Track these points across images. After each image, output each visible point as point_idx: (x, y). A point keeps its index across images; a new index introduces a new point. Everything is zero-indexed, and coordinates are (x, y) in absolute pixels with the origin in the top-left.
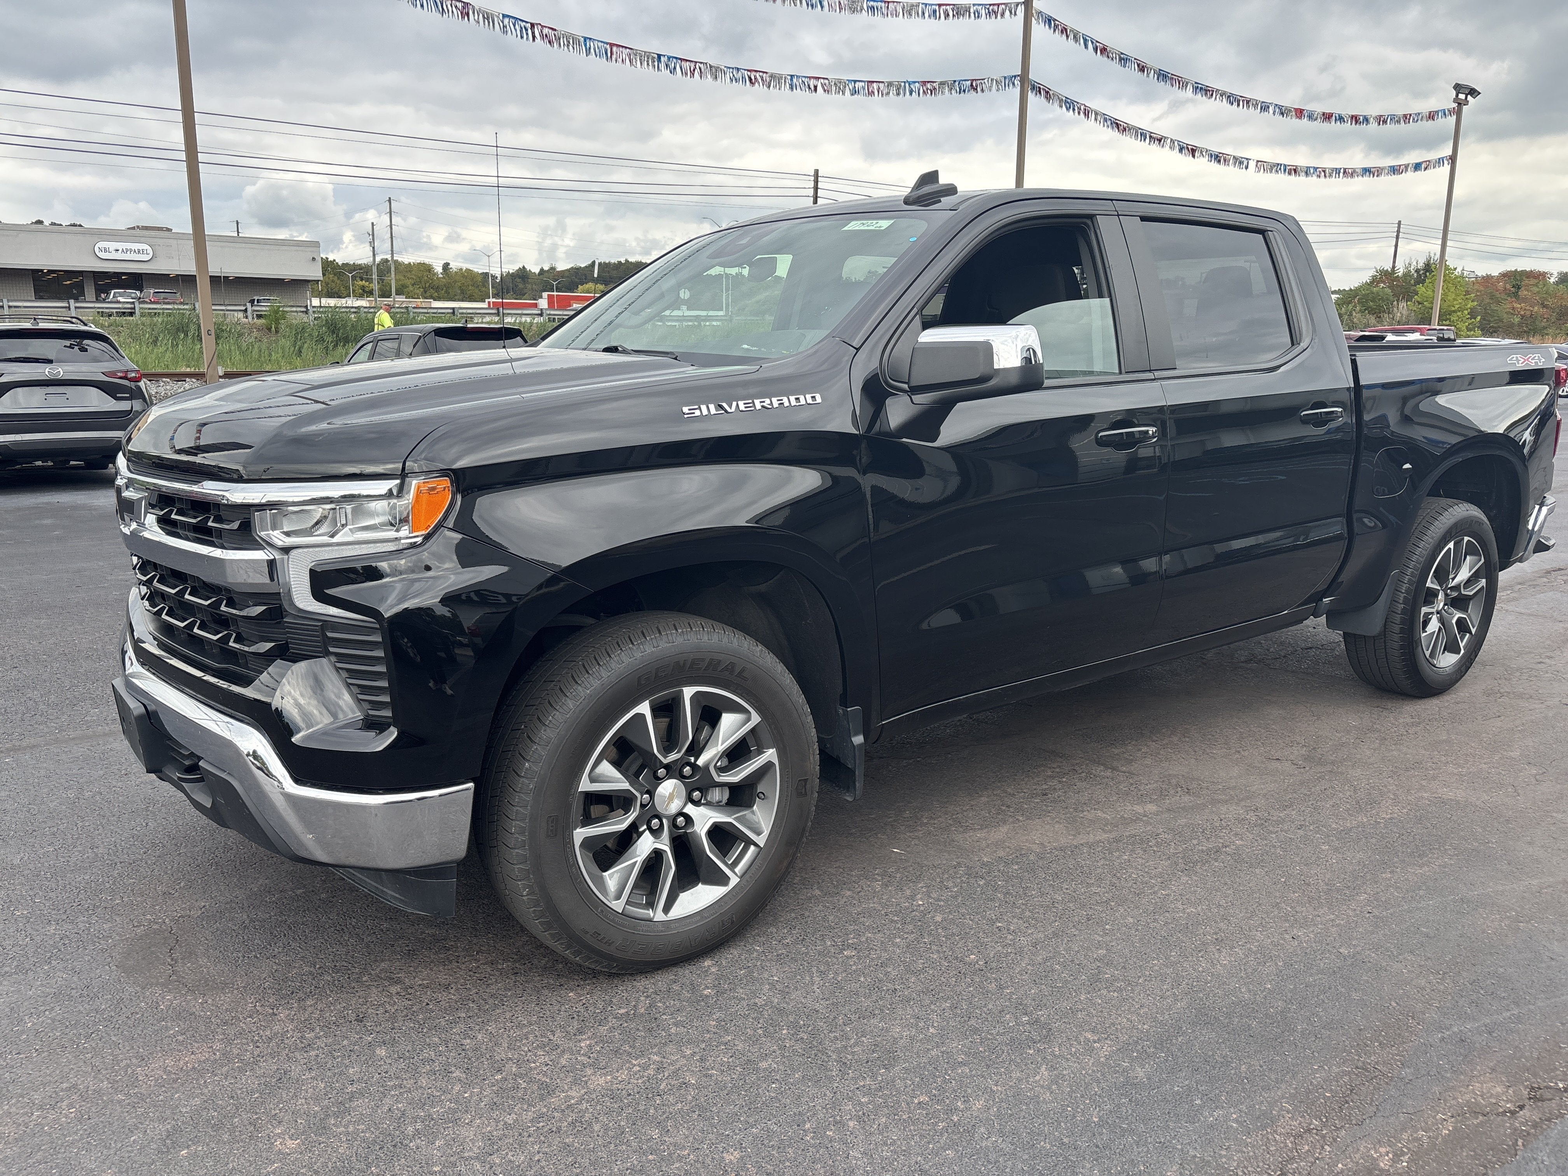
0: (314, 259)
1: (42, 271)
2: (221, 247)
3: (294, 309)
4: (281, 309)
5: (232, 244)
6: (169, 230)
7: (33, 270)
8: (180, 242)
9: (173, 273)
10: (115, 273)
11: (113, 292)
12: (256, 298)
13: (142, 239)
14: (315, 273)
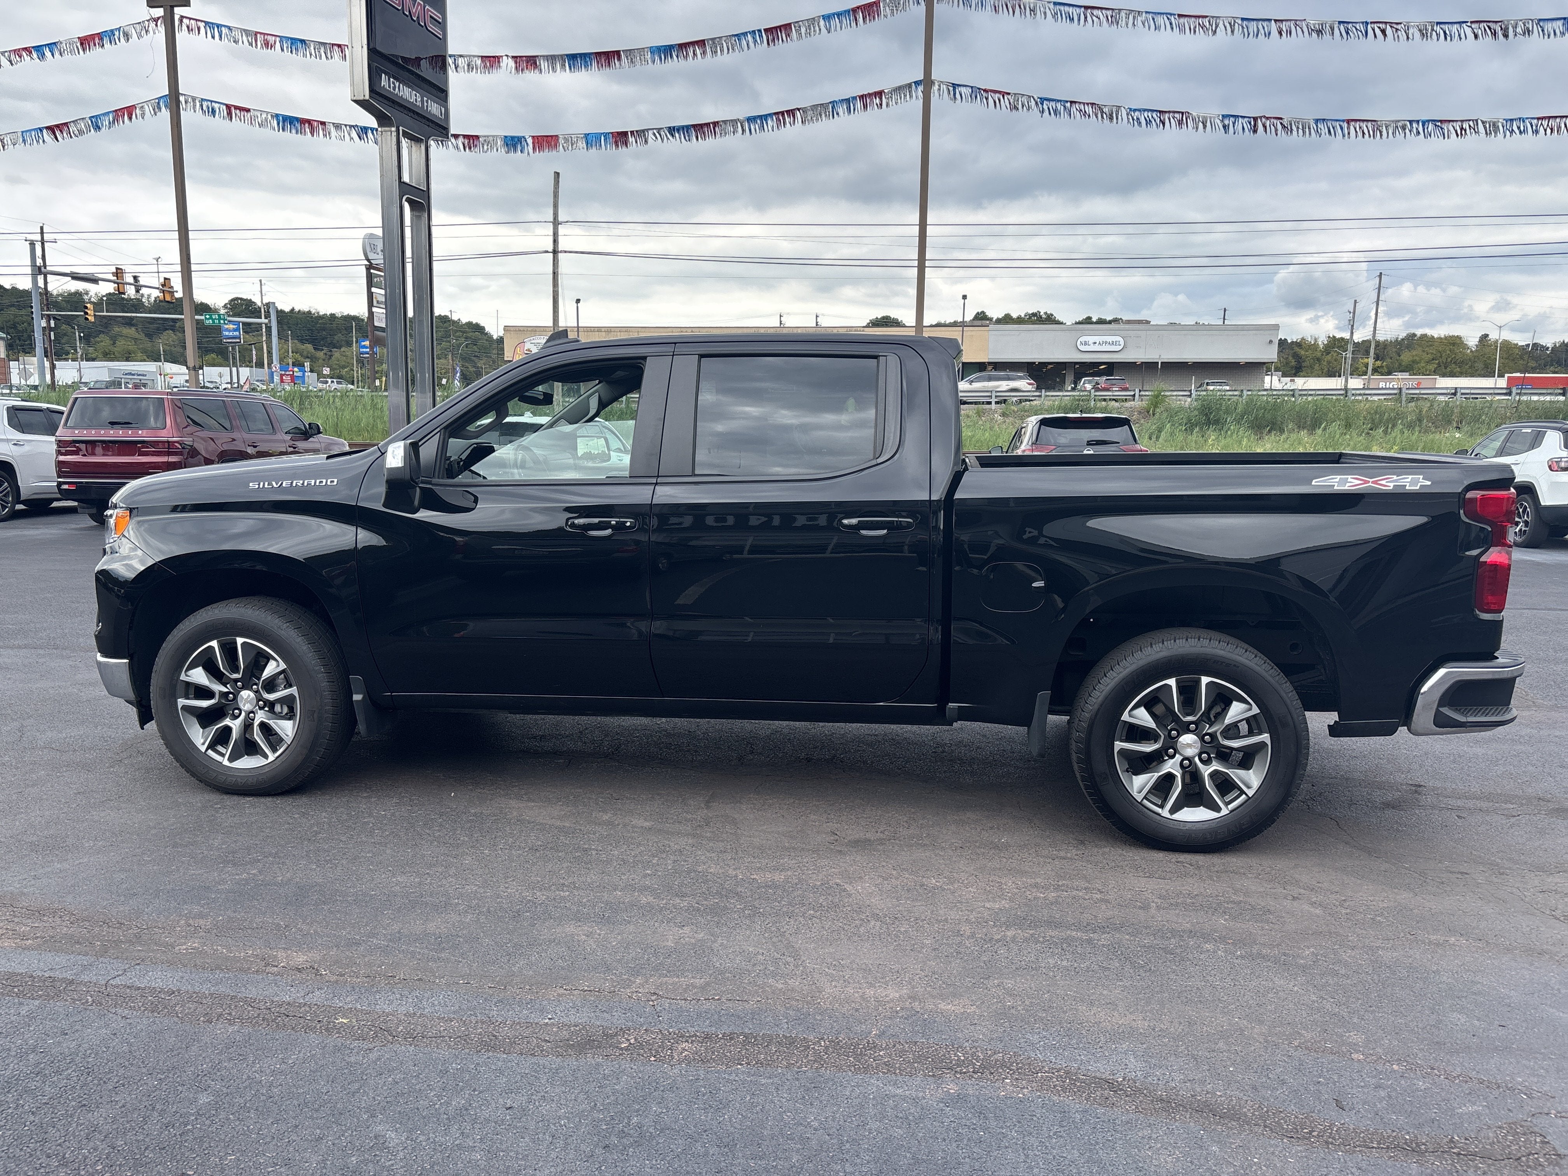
0: (1271, 342)
1: (1035, 363)
2: (1185, 335)
3: (1175, 393)
4: (1162, 394)
5: (1195, 332)
6: (1148, 322)
7: (1028, 363)
8: (1148, 332)
9: (1139, 361)
10: (1091, 363)
11: (1083, 379)
12: (1206, 381)
13: (1117, 332)
14: (1271, 354)
